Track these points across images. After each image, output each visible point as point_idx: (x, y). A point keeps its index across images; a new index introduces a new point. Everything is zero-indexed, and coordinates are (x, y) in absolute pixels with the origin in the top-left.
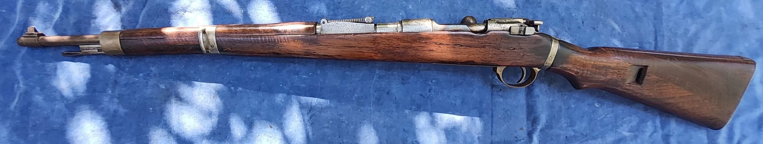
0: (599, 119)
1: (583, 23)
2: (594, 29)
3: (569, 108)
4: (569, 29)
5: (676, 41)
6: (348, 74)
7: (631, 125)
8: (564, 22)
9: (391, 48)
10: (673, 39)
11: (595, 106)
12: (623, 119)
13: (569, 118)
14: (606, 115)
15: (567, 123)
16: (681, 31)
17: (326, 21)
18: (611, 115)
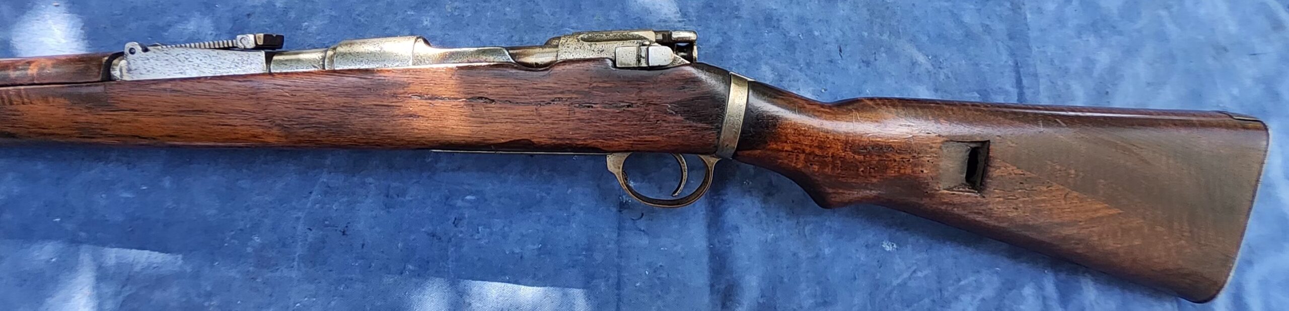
0: (895, 283)
1: (840, 51)
2: (867, 63)
3: (817, 256)
4: (808, 65)
5: (1068, 87)
6: (244, 186)
7: (980, 296)
8: (795, 49)
9: (305, 112)
10: (1060, 83)
11: (883, 249)
12: (959, 280)
13: (819, 283)
14: (914, 272)
15: (815, 296)
16: (1076, 64)
17: (138, 49)
18: (925, 272)
